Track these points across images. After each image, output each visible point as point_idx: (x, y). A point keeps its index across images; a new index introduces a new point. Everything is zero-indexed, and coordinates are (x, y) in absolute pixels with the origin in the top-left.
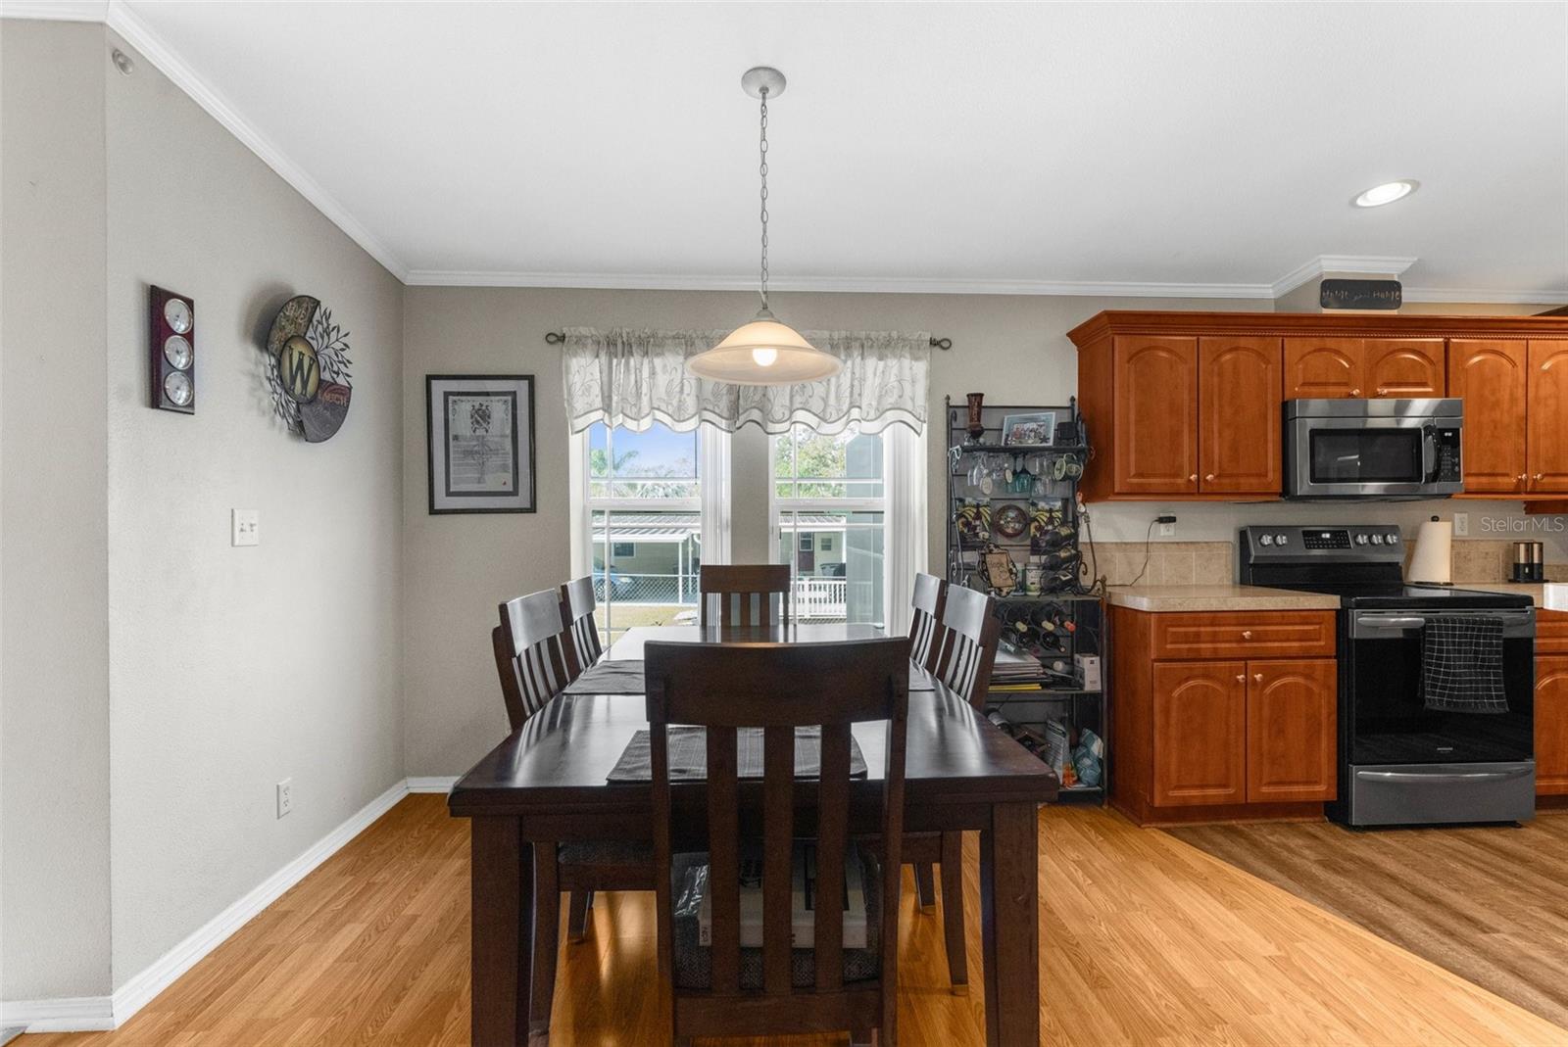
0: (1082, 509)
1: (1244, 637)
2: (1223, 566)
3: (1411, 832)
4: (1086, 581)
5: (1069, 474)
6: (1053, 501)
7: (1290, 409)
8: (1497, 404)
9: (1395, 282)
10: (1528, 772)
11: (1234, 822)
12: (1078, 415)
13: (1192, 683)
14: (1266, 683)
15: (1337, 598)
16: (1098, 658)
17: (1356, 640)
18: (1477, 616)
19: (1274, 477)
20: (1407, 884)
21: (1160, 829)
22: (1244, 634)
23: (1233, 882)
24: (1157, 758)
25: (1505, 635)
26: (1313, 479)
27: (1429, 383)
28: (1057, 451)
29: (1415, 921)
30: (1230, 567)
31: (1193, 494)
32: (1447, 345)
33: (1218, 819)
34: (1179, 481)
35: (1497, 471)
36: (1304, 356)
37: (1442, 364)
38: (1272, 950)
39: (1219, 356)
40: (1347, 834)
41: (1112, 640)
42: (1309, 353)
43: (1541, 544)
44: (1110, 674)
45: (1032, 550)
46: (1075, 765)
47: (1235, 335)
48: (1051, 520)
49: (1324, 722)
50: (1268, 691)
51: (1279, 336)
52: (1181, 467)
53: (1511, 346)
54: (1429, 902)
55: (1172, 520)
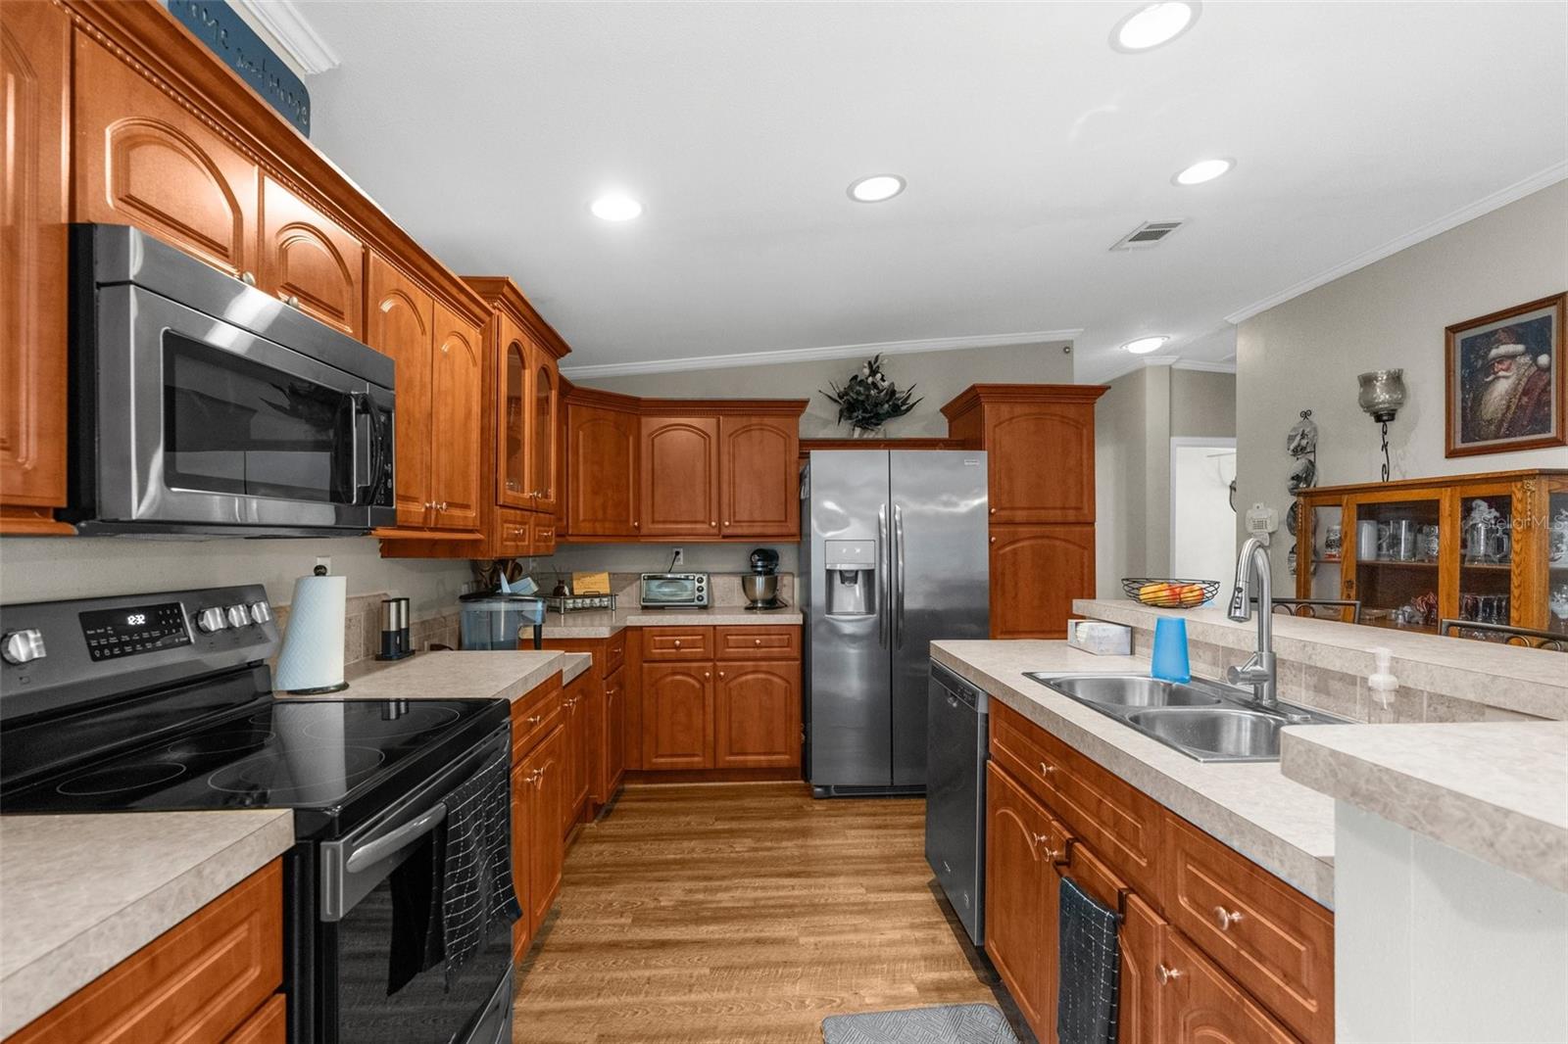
9: (302, 82)
19: (39, 455)
26: (170, 477)
27: (346, 316)
32: (365, 254)
37: (359, 287)
43: (407, 601)
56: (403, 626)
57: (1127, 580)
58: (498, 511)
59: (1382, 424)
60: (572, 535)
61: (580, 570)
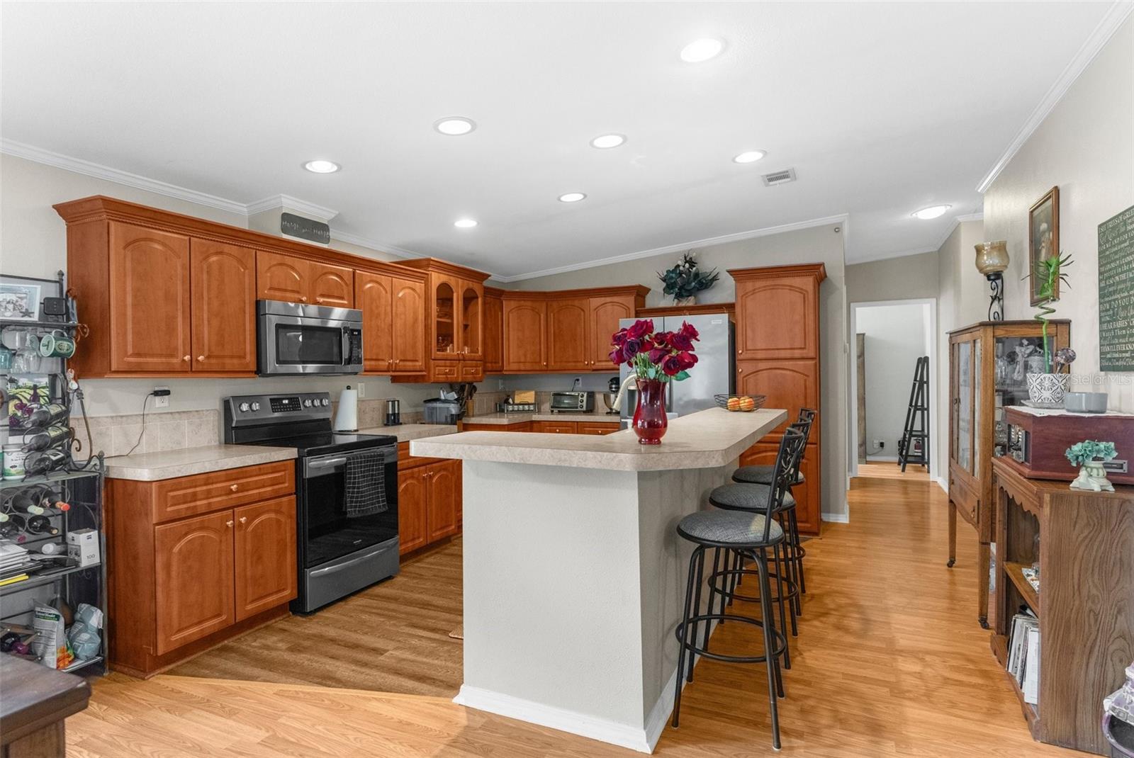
0: (74, 385)
1: (231, 490)
2: (211, 429)
3: (341, 603)
4: (79, 457)
5: (59, 351)
6: (38, 377)
7: (261, 307)
8: (378, 315)
9: (325, 225)
10: (397, 543)
11: (226, 642)
12: (68, 291)
13: (190, 537)
14: (248, 523)
15: (295, 450)
16: (96, 532)
17: (309, 479)
18: (373, 452)
19: (250, 359)
20: (341, 641)
21: (164, 673)
22: (232, 487)
23: (230, 694)
24: (160, 611)
25: (385, 462)
26: (279, 362)
27: (346, 297)
28: (43, 325)
29: (347, 666)
30: (216, 430)
31: (186, 372)
32: (354, 273)
33: (214, 644)
34: (174, 361)
35: (380, 358)
36: (270, 268)
37: (352, 286)
38: (263, 734)
39: (208, 257)
40: (304, 619)
41: (111, 512)
42: (275, 265)
43: (398, 401)
44: (109, 547)
45: (10, 430)
46: (71, 644)
47: (220, 242)
48: (35, 398)
49: (289, 544)
50: (250, 529)
51: (254, 249)
52: (176, 349)
53: (384, 279)
54: (353, 648)
55: (167, 393)
56: (396, 412)
57: (718, 396)
58: (432, 362)
59: (991, 282)
60: (506, 371)
61: (518, 390)
